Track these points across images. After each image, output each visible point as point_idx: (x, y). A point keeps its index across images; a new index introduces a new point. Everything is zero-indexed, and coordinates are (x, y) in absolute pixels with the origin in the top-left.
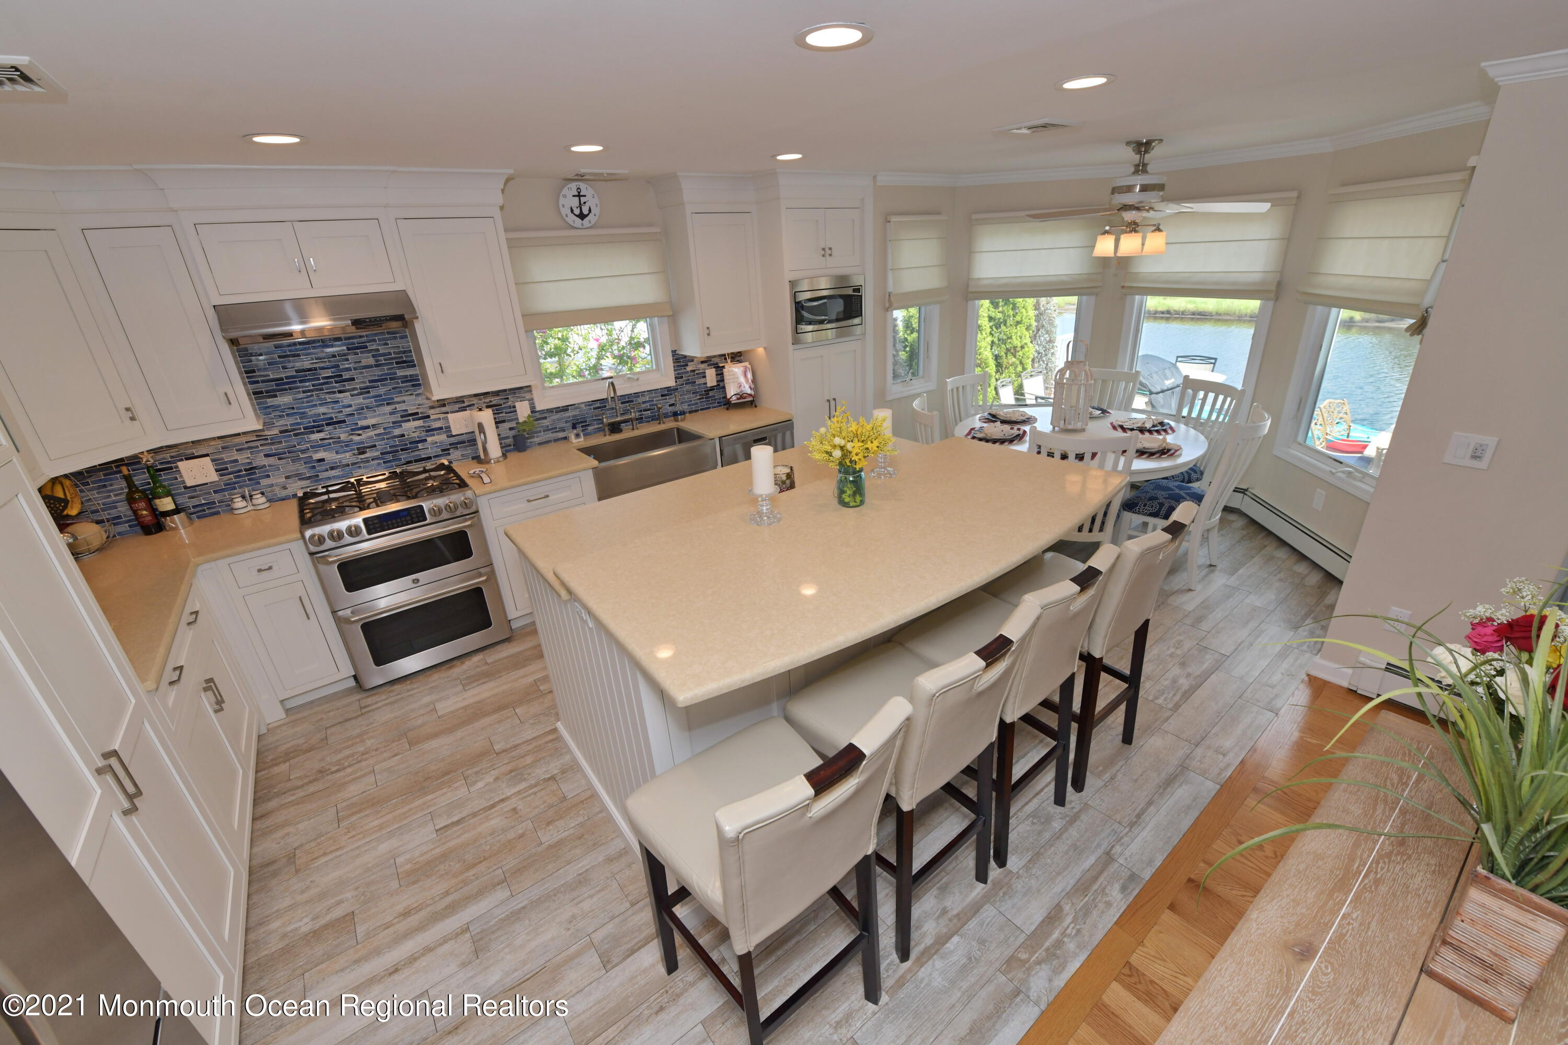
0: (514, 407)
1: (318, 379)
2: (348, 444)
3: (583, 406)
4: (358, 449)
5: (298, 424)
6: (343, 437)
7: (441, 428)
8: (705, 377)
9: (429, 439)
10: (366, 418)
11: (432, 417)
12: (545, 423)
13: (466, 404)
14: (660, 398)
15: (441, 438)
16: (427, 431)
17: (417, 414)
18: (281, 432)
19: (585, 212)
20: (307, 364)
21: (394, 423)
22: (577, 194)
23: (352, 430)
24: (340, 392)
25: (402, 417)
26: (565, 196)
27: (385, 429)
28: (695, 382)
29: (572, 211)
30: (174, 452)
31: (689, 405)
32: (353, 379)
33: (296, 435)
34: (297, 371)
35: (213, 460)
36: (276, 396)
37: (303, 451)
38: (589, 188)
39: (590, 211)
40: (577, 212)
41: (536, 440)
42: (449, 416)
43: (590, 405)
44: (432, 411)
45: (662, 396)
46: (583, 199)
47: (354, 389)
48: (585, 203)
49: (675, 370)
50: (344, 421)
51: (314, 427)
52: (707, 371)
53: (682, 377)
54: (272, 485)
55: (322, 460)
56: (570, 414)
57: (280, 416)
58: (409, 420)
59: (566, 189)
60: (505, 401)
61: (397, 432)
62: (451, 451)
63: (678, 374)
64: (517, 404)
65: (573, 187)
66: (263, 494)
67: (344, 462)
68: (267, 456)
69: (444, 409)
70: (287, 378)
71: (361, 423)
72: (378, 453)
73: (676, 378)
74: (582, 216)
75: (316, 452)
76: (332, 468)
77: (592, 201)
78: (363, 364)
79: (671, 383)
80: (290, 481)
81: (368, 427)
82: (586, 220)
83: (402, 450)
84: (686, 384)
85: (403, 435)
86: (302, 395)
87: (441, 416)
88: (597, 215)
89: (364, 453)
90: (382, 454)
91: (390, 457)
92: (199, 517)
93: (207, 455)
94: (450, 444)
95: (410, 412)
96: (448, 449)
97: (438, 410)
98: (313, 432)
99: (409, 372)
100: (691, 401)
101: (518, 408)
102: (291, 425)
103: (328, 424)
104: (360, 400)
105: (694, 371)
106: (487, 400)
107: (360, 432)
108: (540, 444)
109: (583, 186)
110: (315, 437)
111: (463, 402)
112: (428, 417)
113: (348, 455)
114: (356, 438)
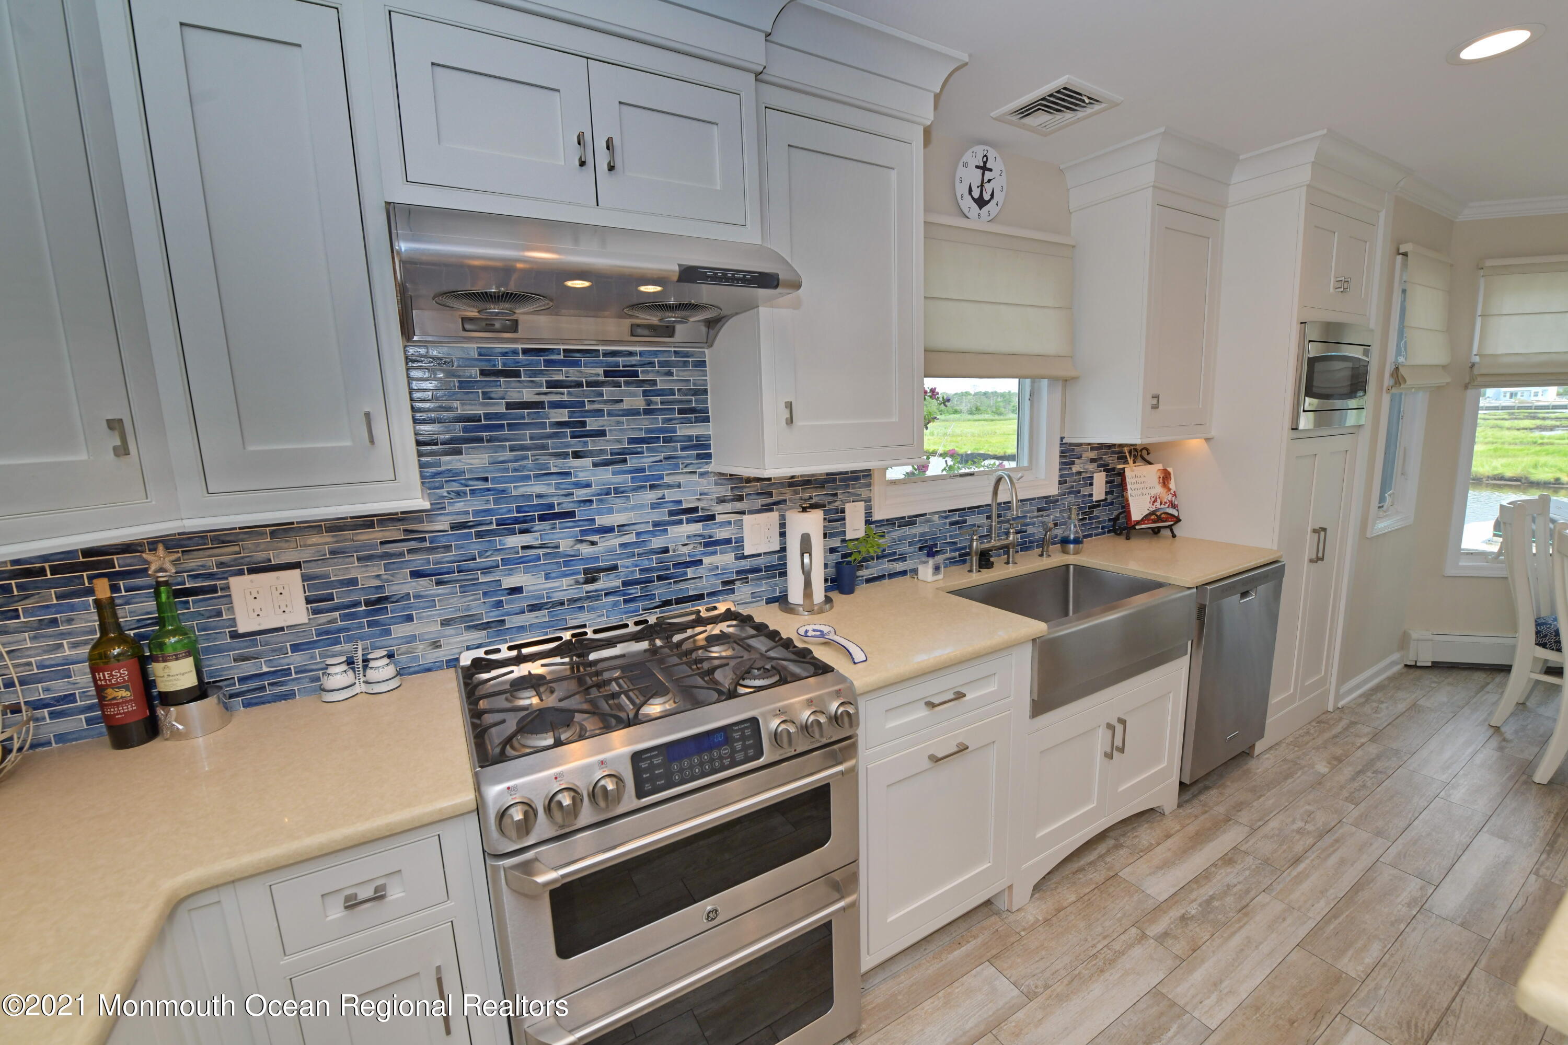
0: (843, 511)
1: (543, 425)
2: (570, 559)
3: (936, 518)
4: (586, 571)
5: (488, 512)
6: (565, 545)
7: (728, 541)
8: (1091, 484)
9: (707, 560)
10: (610, 511)
11: (719, 519)
12: (882, 543)
13: (775, 498)
14: (1036, 513)
15: (725, 559)
16: (707, 545)
17: (695, 510)
18: (454, 527)
19: (987, 197)
20: (528, 395)
21: (656, 524)
22: (982, 164)
23: (584, 533)
24: (577, 455)
25: (671, 513)
26: (966, 165)
27: (638, 534)
28: (1079, 492)
29: (970, 190)
30: (227, 554)
32: (602, 433)
33: (479, 535)
34: (509, 406)
35: (305, 578)
36: (459, 452)
37: (486, 570)
38: (999, 158)
39: (992, 195)
40: (976, 194)
41: (865, 573)
42: (746, 518)
43: (946, 517)
44: (720, 508)
45: (1039, 510)
46: (988, 175)
47: (602, 452)
48: (989, 181)
49: (1060, 469)
50: (571, 514)
51: (516, 521)
52: (1095, 475)
53: (1066, 482)
54: (412, 639)
55: (518, 590)
56: (917, 530)
57: (458, 494)
58: (680, 522)
59: (969, 153)
60: (831, 499)
61: (657, 543)
62: (738, 584)
63: (1062, 476)
64: (849, 507)
65: (980, 150)
66: (390, 656)
67: (557, 597)
68: (416, 574)
69: (739, 506)
70: (488, 416)
71: (602, 520)
72: (618, 583)
73: (1060, 482)
74: (981, 202)
75: (510, 573)
76: (533, 608)
77: (998, 182)
78: (625, 406)
79: (1052, 489)
80: (449, 630)
81: (609, 530)
82: (985, 209)
83: (660, 578)
85: (666, 550)
86: (508, 455)
87: (733, 518)
88: (1000, 204)
89: (593, 580)
90: (625, 584)
91: (636, 591)
92: (247, 705)
93: (296, 565)
94: (738, 573)
95: (685, 506)
96: (732, 582)
97: (729, 507)
98: (512, 532)
99: (696, 430)
101: (849, 514)
102: (476, 513)
103: (542, 518)
104: (606, 476)
105: (1079, 473)
106: (806, 496)
107: (595, 538)
108: (868, 581)
109: (992, 154)
110: (515, 541)
111: (770, 495)
112: (712, 517)
113: (565, 582)
114: (586, 550)
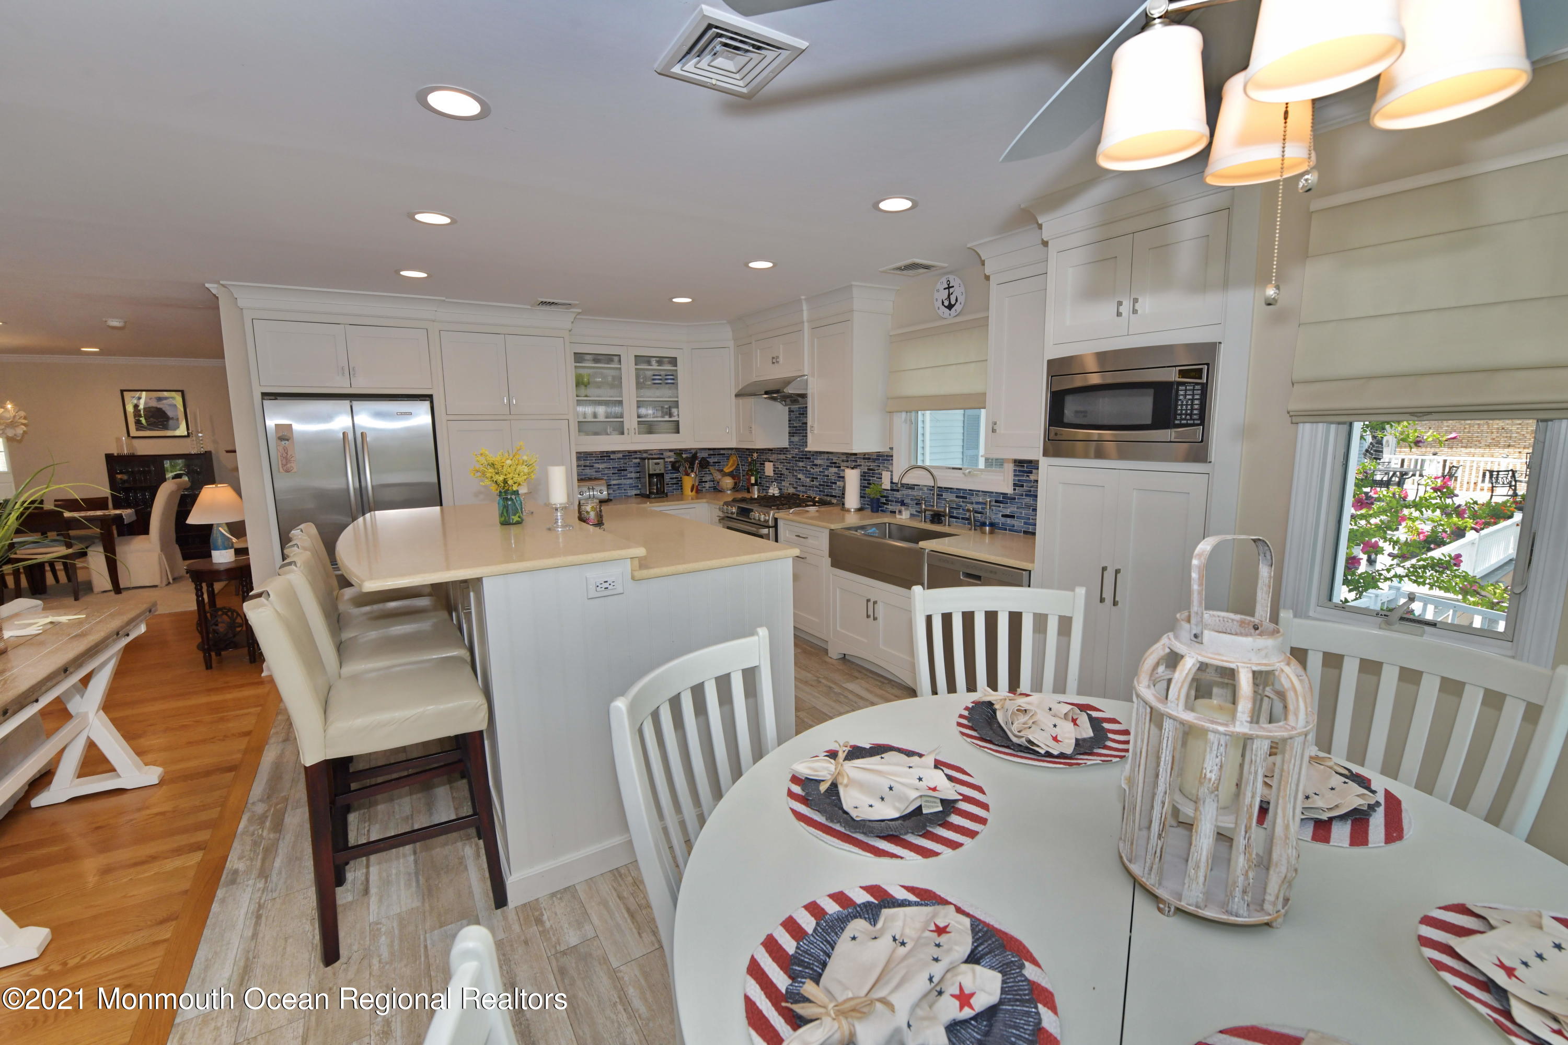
0: (881, 474)
3: (925, 489)
4: (812, 478)
12: (898, 495)
13: (858, 463)
16: (839, 477)
17: (836, 463)
18: (793, 457)
19: (953, 302)
22: (947, 286)
26: (938, 291)
29: (943, 302)
31: (1025, 523)
35: (773, 462)
38: (956, 278)
39: (957, 300)
40: (946, 303)
41: (890, 508)
45: (996, 501)
46: (951, 290)
48: (952, 294)
49: (1015, 475)
50: (810, 458)
53: (1022, 486)
55: (800, 479)
58: (832, 467)
59: (940, 284)
60: (878, 468)
63: (1019, 481)
65: (944, 280)
68: (787, 469)
71: (816, 462)
73: (1015, 485)
74: (950, 307)
75: (799, 473)
76: (803, 486)
77: (957, 292)
79: (1008, 489)
81: (816, 465)
82: (953, 309)
83: (827, 486)
84: (1026, 495)
88: (963, 304)
93: (772, 459)
100: (1029, 519)
101: (883, 476)
109: (951, 278)
110: (801, 464)
111: (857, 462)
112: (840, 467)
113: (808, 480)
114: (812, 470)
